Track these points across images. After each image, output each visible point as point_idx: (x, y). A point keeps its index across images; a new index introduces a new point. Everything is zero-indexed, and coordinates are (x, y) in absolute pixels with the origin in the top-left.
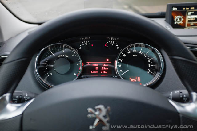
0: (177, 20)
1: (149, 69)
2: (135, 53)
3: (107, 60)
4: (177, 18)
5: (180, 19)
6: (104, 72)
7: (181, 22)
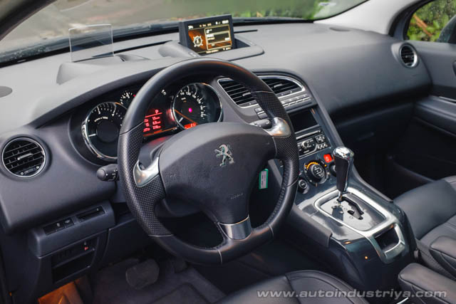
0: (196, 42)
1: (202, 111)
2: (183, 96)
3: (157, 111)
4: (196, 38)
5: (199, 40)
6: (157, 127)
7: (201, 44)
